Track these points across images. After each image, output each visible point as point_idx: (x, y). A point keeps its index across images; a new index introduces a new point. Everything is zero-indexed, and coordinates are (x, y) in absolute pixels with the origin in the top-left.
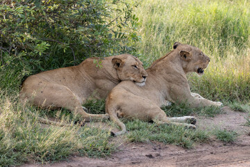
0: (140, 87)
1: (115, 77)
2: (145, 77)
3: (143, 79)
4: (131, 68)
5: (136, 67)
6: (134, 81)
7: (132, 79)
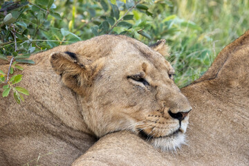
0: (170, 151)
1: (73, 122)
2: (179, 116)
3: (174, 124)
4: (125, 85)
5: (142, 80)
6: (143, 135)
7: (134, 125)
